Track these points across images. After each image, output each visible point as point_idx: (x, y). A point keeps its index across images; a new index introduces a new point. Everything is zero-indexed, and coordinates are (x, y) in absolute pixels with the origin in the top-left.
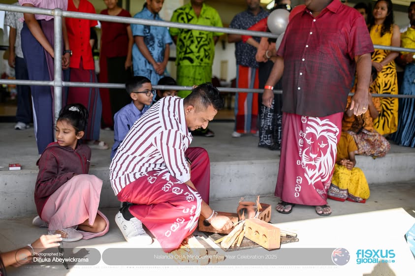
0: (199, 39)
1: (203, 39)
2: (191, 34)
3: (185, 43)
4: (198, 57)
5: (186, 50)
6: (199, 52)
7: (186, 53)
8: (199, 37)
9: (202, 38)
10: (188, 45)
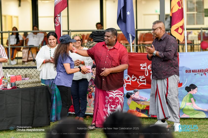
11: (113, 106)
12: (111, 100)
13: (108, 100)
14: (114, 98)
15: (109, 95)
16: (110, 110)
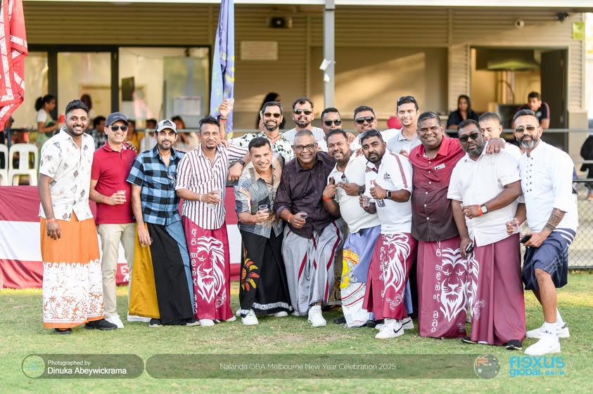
11: (453, 287)
12: (446, 273)
13: (442, 273)
14: (454, 266)
15: (443, 261)
16: (447, 297)
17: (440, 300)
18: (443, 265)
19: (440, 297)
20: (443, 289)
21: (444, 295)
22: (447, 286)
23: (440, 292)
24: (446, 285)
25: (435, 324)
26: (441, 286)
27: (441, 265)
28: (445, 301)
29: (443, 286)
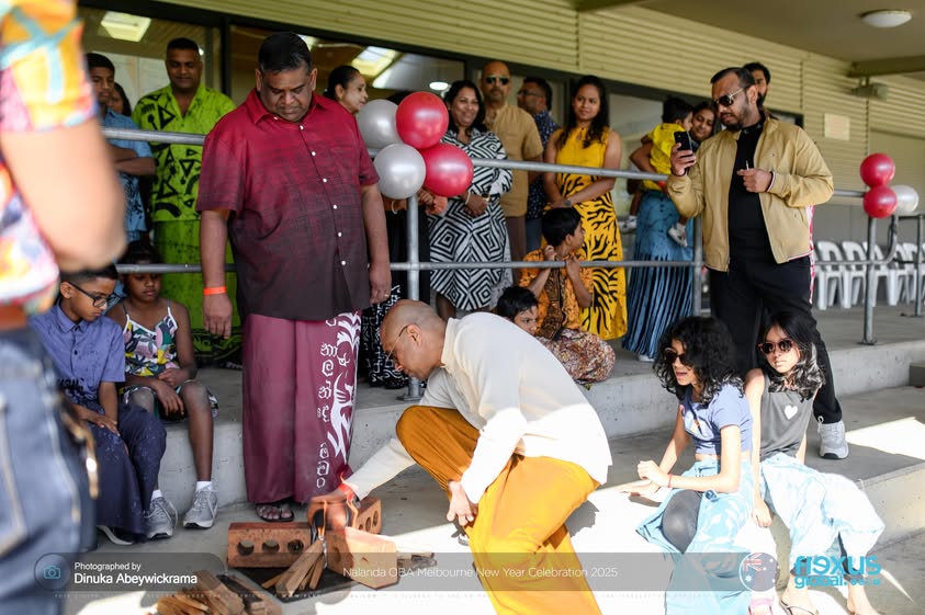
0: (187, 165)
1: (197, 165)
2: (170, 153)
3: (159, 175)
4: (189, 204)
5: (162, 189)
6: (189, 191)
7: (161, 195)
8: (187, 161)
9: (192, 161)
10: (166, 178)
17: (329, 418)
18: (339, 343)
19: (328, 413)
20: (336, 395)
21: (337, 406)
22: (343, 389)
23: (330, 402)
24: (341, 387)
25: (323, 471)
26: (332, 388)
27: (334, 344)
28: (338, 421)
29: (336, 390)
